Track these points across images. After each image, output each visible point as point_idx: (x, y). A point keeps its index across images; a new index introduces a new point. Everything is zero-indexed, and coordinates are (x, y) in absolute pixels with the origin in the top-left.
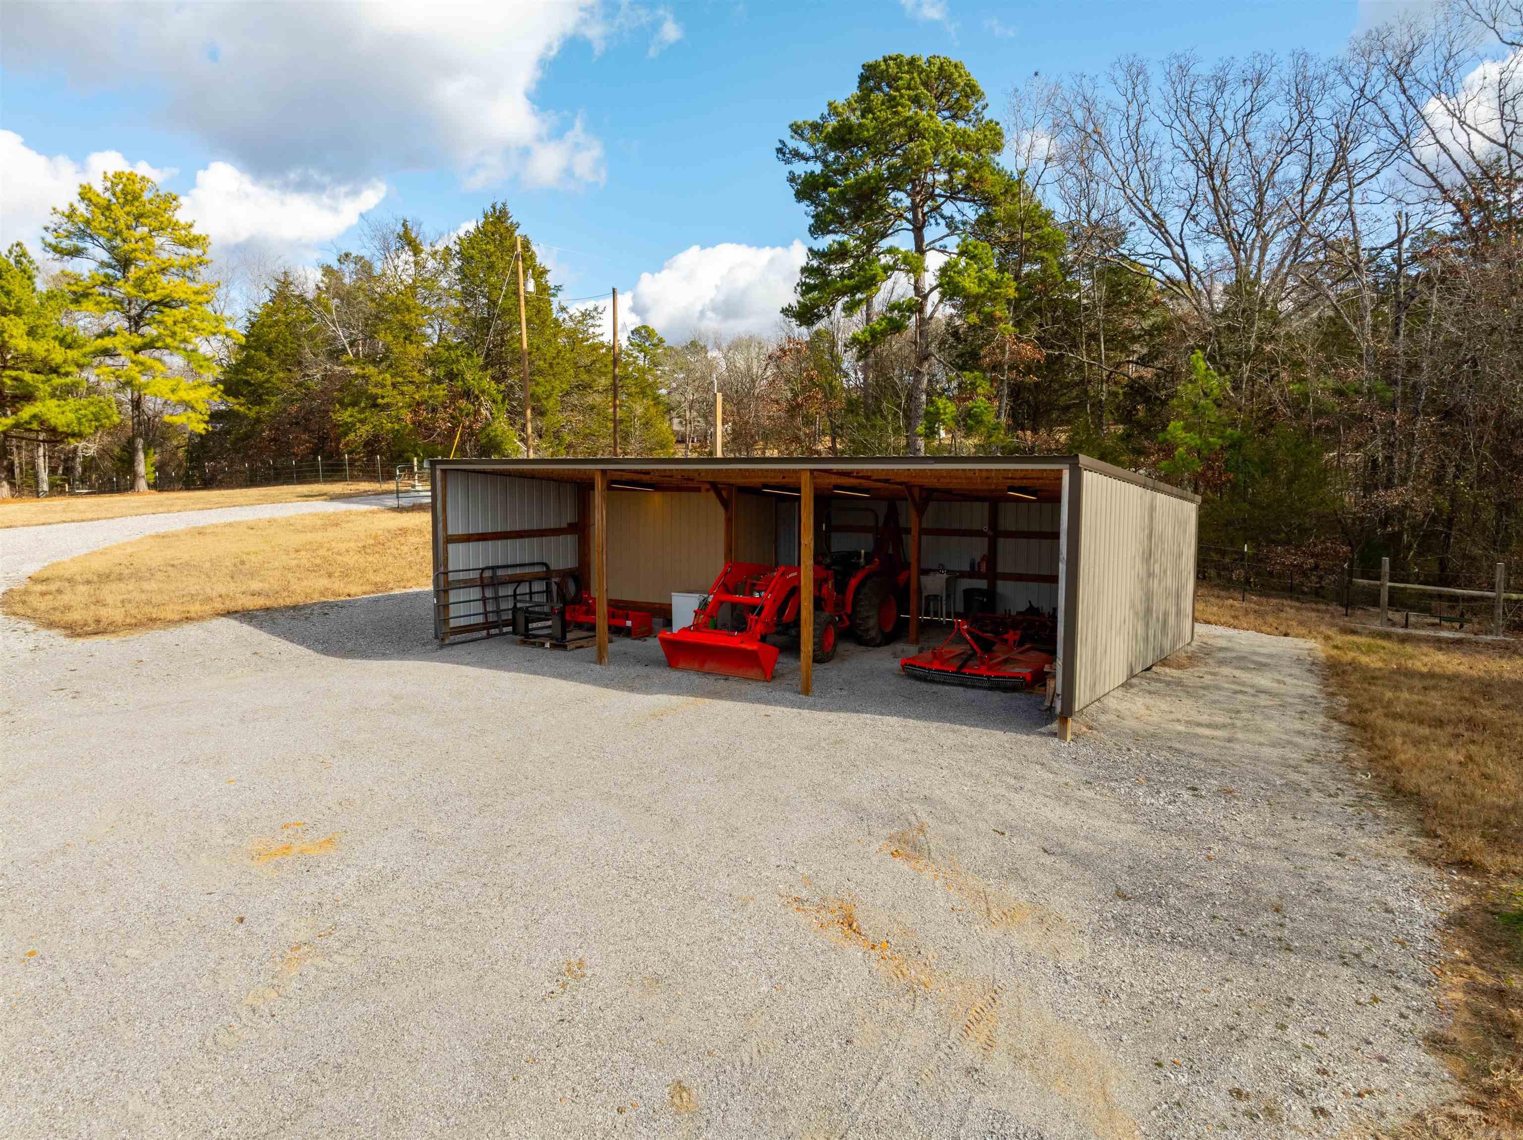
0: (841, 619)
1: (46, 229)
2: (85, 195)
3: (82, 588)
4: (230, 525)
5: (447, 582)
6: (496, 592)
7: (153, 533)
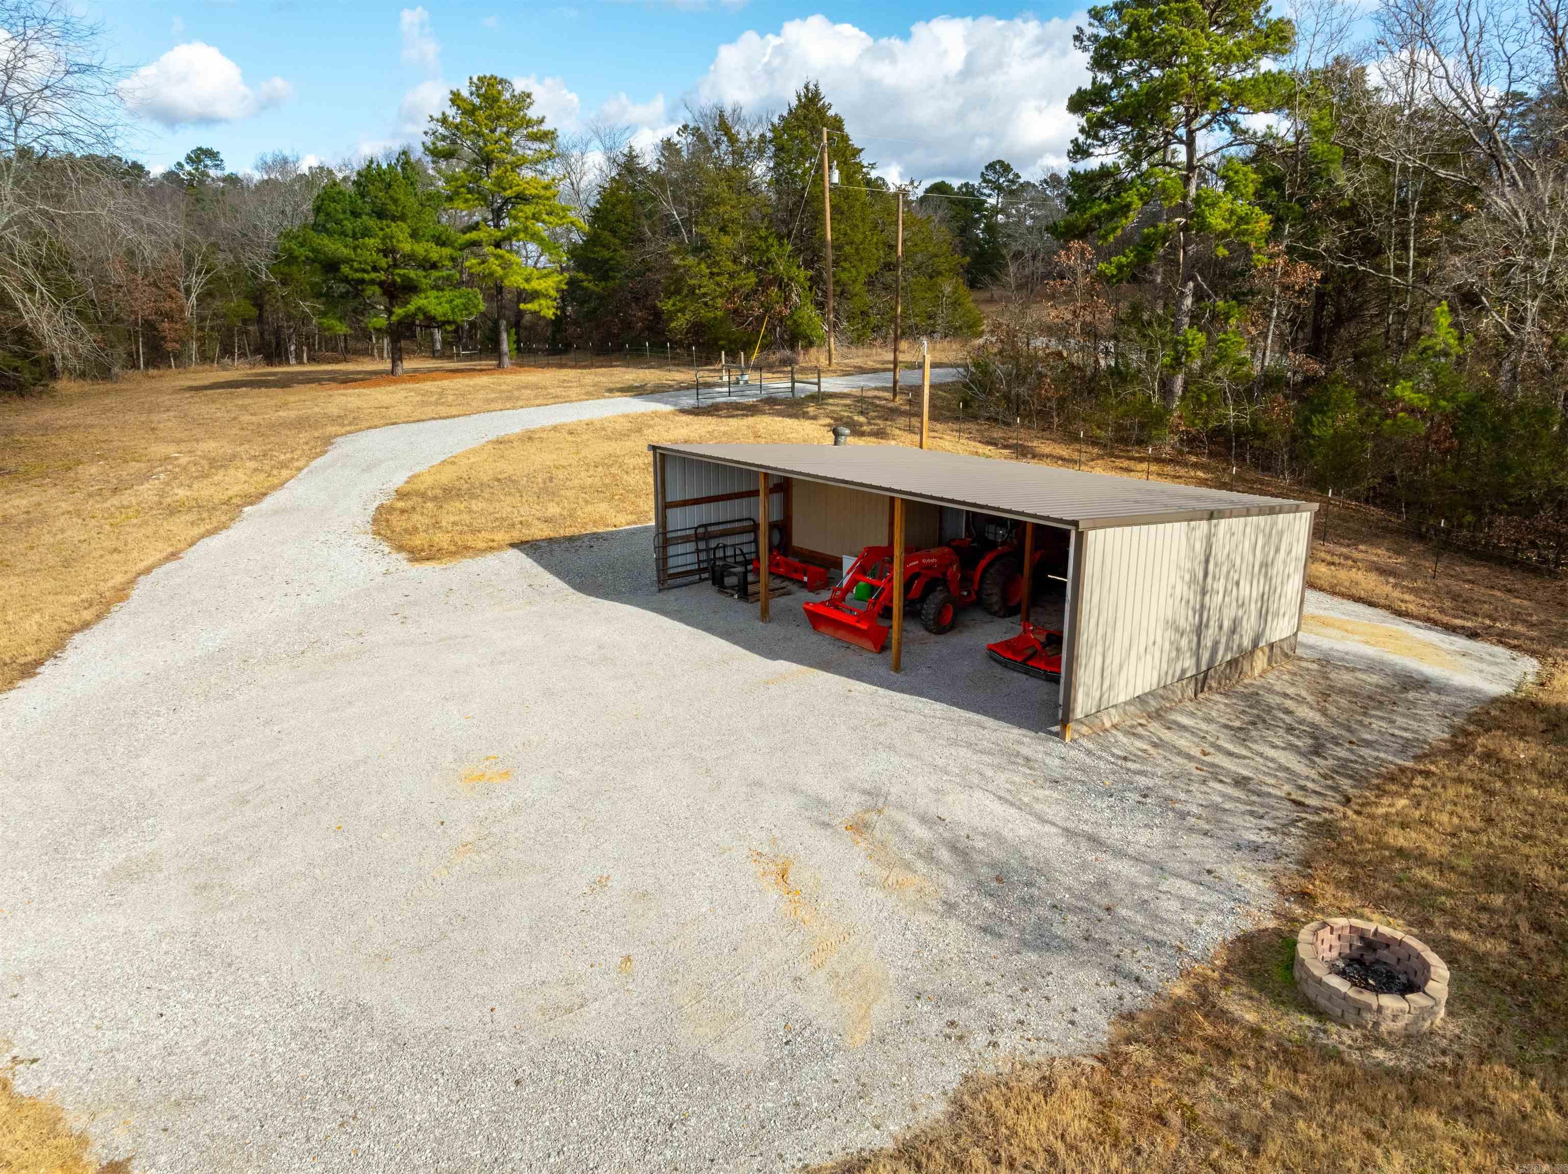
0: (969, 593)
2: (456, 99)
3: (429, 506)
5: (667, 540)
6: (708, 545)
7: (495, 436)
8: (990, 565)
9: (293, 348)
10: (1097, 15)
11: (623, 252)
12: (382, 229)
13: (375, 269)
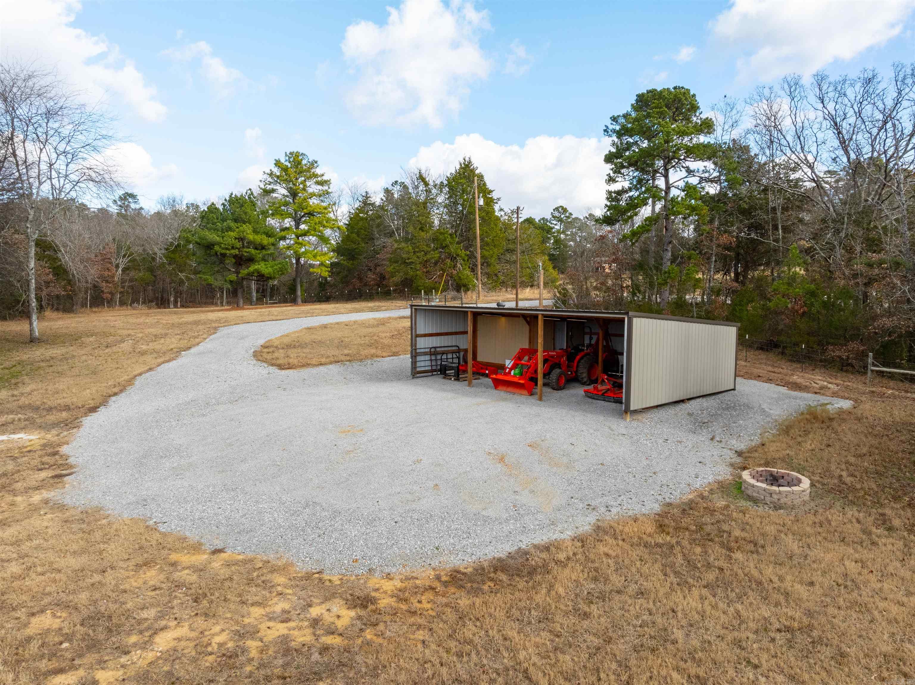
0: (572, 373)
1: (261, 181)
2: (278, 163)
3: (281, 351)
4: (337, 323)
5: (416, 353)
6: (436, 357)
7: (306, 326)
8: (582, 358)
9: (172, 299)
10: (614, 119)
11: (363, 245)
12: (237, 228)
13: (233, 248)
